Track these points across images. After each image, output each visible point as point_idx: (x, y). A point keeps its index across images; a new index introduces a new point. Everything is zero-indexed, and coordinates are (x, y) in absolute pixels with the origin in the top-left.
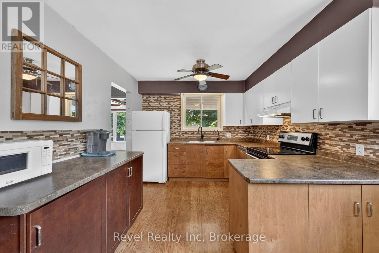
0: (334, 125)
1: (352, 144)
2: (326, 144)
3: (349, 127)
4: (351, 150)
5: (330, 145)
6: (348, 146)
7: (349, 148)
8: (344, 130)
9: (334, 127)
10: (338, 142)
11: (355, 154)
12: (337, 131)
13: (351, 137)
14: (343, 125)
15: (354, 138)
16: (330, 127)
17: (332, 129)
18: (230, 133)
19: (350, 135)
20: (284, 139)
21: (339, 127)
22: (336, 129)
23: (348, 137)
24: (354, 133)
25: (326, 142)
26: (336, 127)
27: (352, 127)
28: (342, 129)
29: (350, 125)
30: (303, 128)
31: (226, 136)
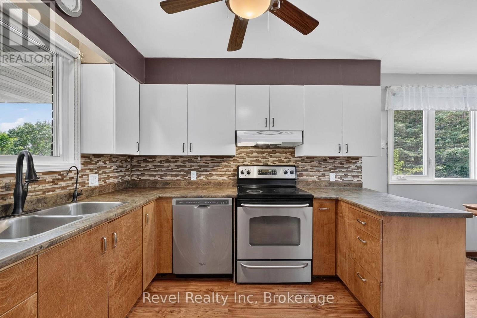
0: (311, 159)
1: (327, 173)
2: (304, 175)
3: (324, 160)
4: (326, 178)
5: (308, 176)
6: (324, 175)
7: (325, 177)
8: (320, 163)
9: (311, 160)
10: (315, 173)
11: (329, 180)
12: (314, 164)
13: (326, 168)
14: (320, 159)
15: (328, 169)
16: (308, 160)
17: (310, 161)
18: (96, 173)
19: (325, 167)
20: (250, 175)
21: (316, 160)
22: (313, 161)
23: (324, 168)
24: (328, 164)
25: (303, 174)
26: (313, 160)
27: (326, 160)
28: (319, 161)
29: (324, 159)
30: (274, 161)
31: (88, 183)
